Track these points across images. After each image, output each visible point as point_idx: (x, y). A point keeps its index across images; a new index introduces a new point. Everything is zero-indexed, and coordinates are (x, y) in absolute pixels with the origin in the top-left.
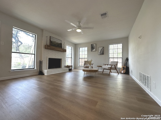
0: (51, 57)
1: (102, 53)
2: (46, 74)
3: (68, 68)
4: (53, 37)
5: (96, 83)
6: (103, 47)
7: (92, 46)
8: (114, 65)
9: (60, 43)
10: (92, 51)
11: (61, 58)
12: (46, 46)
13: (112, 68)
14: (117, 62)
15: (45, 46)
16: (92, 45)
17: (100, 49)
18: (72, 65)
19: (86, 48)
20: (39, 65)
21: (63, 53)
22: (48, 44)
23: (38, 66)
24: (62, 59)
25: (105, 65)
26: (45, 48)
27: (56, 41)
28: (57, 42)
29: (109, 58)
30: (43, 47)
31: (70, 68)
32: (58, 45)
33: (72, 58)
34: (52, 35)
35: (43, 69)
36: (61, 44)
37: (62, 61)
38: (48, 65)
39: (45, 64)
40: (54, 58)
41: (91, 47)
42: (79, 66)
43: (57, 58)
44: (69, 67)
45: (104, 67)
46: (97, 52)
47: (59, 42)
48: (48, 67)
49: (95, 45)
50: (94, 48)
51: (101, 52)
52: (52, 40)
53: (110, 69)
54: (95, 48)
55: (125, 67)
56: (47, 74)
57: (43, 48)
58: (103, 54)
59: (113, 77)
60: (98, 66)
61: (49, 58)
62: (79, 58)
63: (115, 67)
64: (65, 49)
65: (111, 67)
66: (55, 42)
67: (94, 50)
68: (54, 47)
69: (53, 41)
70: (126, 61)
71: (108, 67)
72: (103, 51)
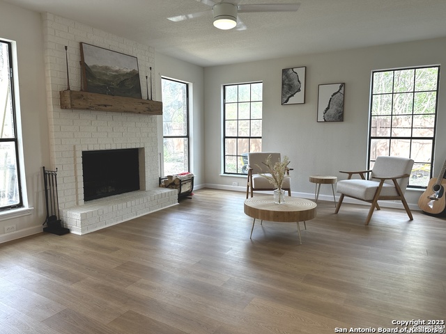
0: (91, 148)
1: (337, 115)
2: (77, 231)
3: (176, 191)
4: (96, 43)
5: (309, 278)
6: (343, 85)
7: (287, 76)
8: (394, 180)
9: (129, 71)
10: (285, 102)
11: (138, 146)
12: (68, 95)
13: (382, 193)
14: (410, 163)
15: (62, 94)
16: (285, 71)
17: (327, 93)
18: (192, 171)
19: (258, 89)
20: (41, 188)
21: (146, 118)
22: (75, 83)
23: (38, 193)
24: (143, 148)
25: (350, 175)
26: (63, 106)
27: (109, 65)
28: (117, 68)
29: (371, 138)
30: (50, 101)
31: (185, 189)
32: (122, 83)
33: (188, 136)
34: (91, 38)
35: (61, 207)
36: (135, 76)
37: (147, 160)
38: (81, 185)
39: (71, 181)
40: (108, 147)
41: (283, 85)
42: (222, 173)
43: (119, 147)
44: (181, 185)
45: (345, 184)
46: (310, 107)
47: (125, 67)
48: (82, 196)
49: (301, 73)
50: (299, 90)
51: (332, 111)
52: (90, 62)
53: (374, 198)
54: (302, 88)
56: (82, 231)
57: (51, 108)
58: (340, 117)
59: (384, 234)
60: (313, 180)
61: (86, 149)
62: (225, 137)
63: (397, 189)
64: (156, 99)
65: (378, 189)
66: (107, 68)
67: (298, 98)
68: (102, 99)
69: (95, 67)
71: (363, 191)
72: (343, 105)
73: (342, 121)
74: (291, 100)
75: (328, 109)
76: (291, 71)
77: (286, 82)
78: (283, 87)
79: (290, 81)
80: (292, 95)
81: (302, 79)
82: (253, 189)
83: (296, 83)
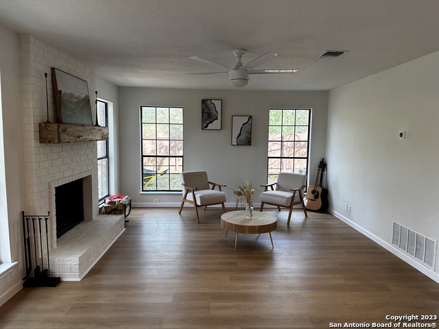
1: (247, 140)
6: (250, 117)
7: (207, 106)
8: (300, 190)
10: (204, 127)
14: (305, 178)
16: (204, 101)
17: (239, 122)
19: (177, 114)
25: (266, 188)
32: (81, 110)
33: (107, 157)
36: (88, 101)
41: (203, 112)
42: (141, 191)
45: (264, 195)
46: (225, 133)
49: (218, 104)
50: (217, 119)
51: (243, 137)
54: (219, 117)
55: (320, 190)
65: (293, 198)
66: (72, 96)
67: (216, 125)
70: (320, 172)
72: (250, 133)
73: (250, 145)
74: (210, 126)
75: (239, 135)
76: (209, 102)
77: (206, 111)
78: (203, 115)
79: (209, 110)
80: (211, 122)
81: (219, 110)
82: (197, 206)
83: (214, 112)
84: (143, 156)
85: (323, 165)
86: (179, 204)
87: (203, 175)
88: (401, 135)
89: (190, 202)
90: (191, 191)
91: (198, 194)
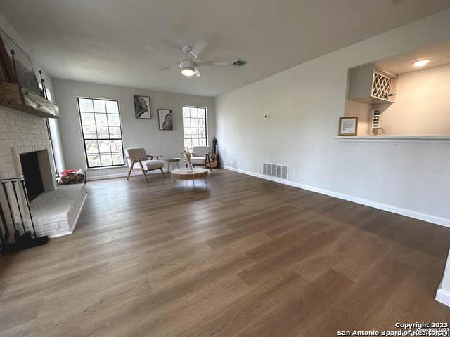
7: (138, 101)
9: (30, 70)
10: (138, 117)
17: (163, 114)
24: (46, 150)
28: (25, 66)
29: (183, 138)
41: (135, 105)
42: (87, 168)
46: (154, 121)
49: (147, 100)
50: (147, 110)
51: (167, 124)
54: (149, 109)
55: (215, 156)
67: (146, 115)
74: (142, 116)
77: (137, 104)
78: (135, 108)
79: (140, 104)
81: (148, 104)
82: (144, 171)
83: (144, 106)
84: (84, 140)
85: (215, 142)
86: (127, 174)
87: (142, 151)
88: (266, 116)
89: (138, 169)
90: (137, 162)
91: (144, 163)
